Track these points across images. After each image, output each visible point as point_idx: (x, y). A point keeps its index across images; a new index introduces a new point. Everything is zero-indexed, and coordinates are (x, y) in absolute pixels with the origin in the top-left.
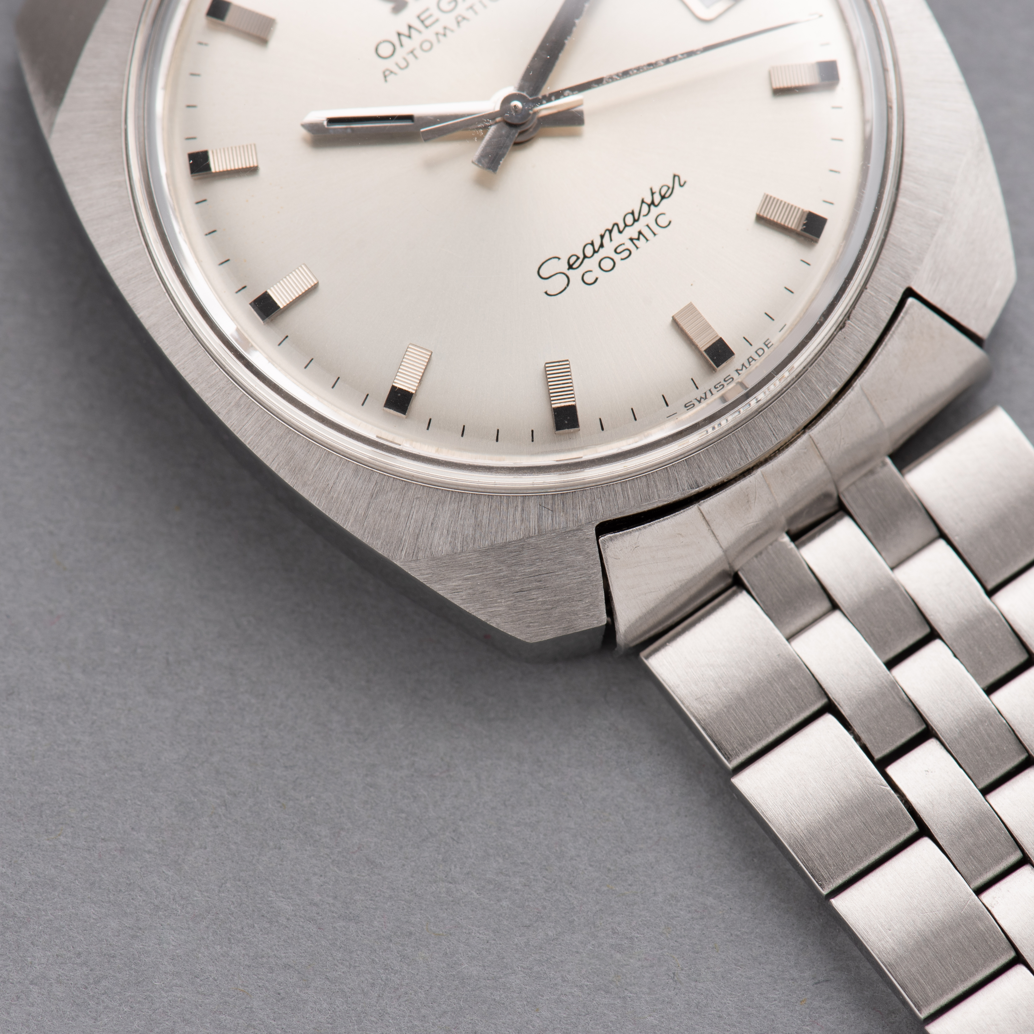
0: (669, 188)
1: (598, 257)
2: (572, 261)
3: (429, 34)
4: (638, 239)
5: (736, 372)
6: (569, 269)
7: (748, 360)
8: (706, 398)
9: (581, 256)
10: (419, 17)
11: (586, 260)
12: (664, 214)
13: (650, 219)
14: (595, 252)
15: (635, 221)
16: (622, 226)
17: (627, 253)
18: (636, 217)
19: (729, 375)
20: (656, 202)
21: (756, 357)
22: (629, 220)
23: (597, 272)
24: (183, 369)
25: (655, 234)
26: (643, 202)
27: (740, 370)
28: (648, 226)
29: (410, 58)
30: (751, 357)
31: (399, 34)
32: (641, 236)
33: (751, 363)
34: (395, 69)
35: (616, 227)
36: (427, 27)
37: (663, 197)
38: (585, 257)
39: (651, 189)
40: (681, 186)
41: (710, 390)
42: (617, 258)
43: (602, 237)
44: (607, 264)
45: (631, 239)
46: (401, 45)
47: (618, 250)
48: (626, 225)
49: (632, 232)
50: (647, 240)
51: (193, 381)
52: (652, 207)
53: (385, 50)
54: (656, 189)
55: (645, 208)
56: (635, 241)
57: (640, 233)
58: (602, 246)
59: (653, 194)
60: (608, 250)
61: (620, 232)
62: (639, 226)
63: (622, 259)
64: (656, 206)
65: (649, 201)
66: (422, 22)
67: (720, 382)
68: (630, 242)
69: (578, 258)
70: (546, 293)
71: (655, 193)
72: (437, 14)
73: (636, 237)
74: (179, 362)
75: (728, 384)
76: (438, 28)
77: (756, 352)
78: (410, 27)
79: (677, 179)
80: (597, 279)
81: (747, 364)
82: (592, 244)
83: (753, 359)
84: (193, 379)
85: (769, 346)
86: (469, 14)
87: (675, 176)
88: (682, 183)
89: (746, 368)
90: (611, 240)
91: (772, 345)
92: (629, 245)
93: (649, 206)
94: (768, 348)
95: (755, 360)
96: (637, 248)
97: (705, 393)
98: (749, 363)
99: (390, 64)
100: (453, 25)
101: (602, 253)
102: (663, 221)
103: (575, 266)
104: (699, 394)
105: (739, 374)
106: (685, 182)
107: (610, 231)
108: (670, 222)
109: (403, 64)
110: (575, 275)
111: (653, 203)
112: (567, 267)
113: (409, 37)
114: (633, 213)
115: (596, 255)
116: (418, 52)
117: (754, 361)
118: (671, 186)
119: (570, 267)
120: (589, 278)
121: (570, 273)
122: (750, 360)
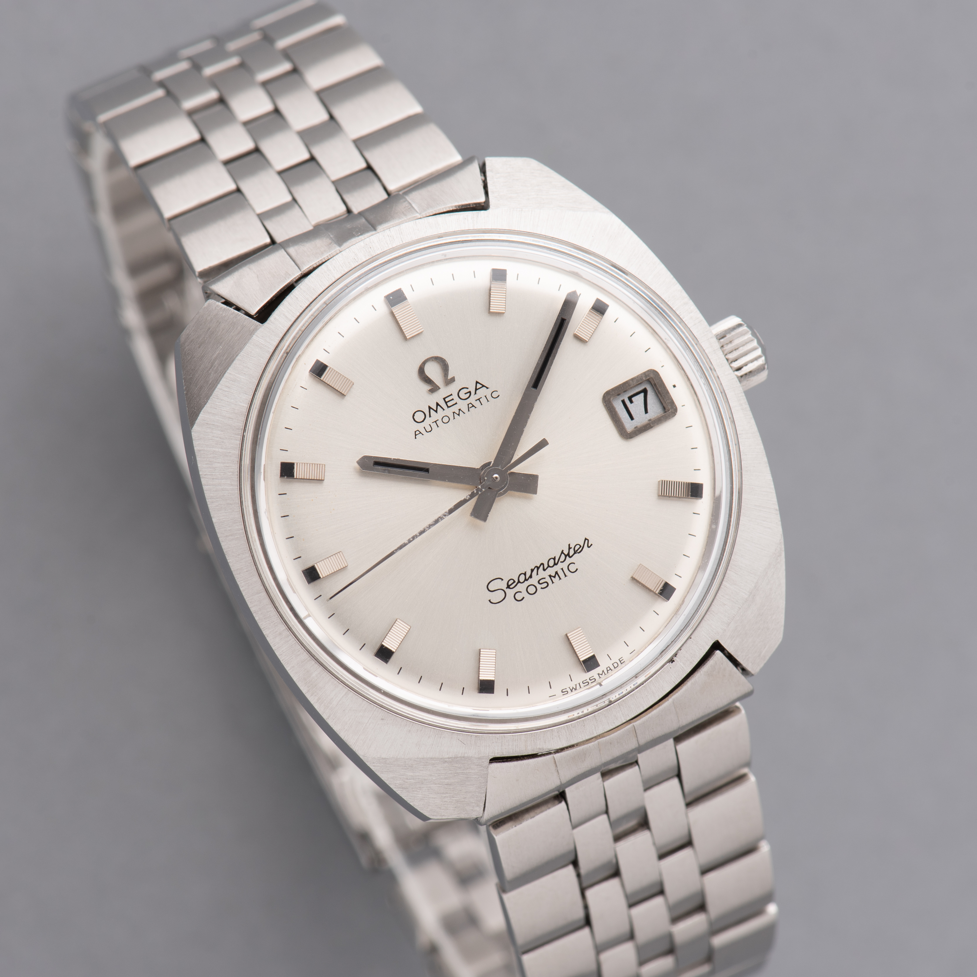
0: (580, 546)
1: (527, 583)
2: (510, 583)
3: (449, 412)
4: (554, 577)
5: (598, 675)
6: (507, 588)
7: (607, 668)
8: (576, 689)
9: (517, 581)
10: (444, 399)
11: (519, 584)
12: (574, 563)
13: (564, 565)
14: (526, 580)
15: (555, 564)
16: (546, 566)
17: (545, 585)
18: (556, 562)
19: (593, 676)
20: (571, 555)
21: (612, 668)
22: (552, 563)
23: (524, 594)
24: (250, 602)
25: (566, 576)
26: (562, 552)
27: (600, 674)
28: (562, 569)
29: (434, 425)
30: (609, 667)
31: (430, 408)
32: (557, 575)
33: (608, 672)
34: (423, 431)
35: (542, 566)
36: (448, 407)
37: (575, 553)
38: (519, 582)
39: (569, 545)
40: (589, 547)
41: (579, 684)
42: (539, 586)
43: (532, 571)
44: (532, 590)
45: (550, 576)
46: (430, 416)
47: (541, 582)
48: (549, 566)
49: (551, 571)
50: (560, 579)
51: (255, 612)
52: (568, 557)
53: (419, 417)
54: (572, 546)
55: (563, 557)
56: (552, 578)
57: (556, 573)
58: (531, 577)
59: (570, 548)
60: (534, 580)
61: (544, 570)
62: (556, 568)
63: (542, 588)
64: (570, 557)
65: (566, 553)
66: (446, 403)
67: (586, 680)
68: (549, 577)
69: (514, 582)
70: (490, 601)
71: (571, 548)
72: (457, 399)
73: (554, 575)
74: (248, 598)
75: (591, 683)
76: (455, 409)
77: (613, 664)
78: (438, 404)
79: (587, 541)
80: (523, 598)
81: (606, 672)
82: (525, 574)
83: (610, 669)
84: (255, 610)
85: (622, 662)
86: (477, 404)
87: (586, 539)
88: (589, 545)
89: (605, 674)
90: (537, 574)
91: (624, 662)
92: (548, 580)
93: (566, 556)
94: (621, 663)
95: (612, 670)
96: (553, 583)
97: (576, 685)
98: (608, 671)
99: (420, 427)
100: (465, 409)
101: (530, 582)
102: (572, 568)
103: (511, 587)
104: (572, 685)
105: (600, 678)
106: (591, 545)
107: (538, 568)
108: (577, 569)
109: (429, 429)
110: (510, 593)
111: (568, 554)
112: (506, 586)
113: (436, 411)
114: (554, 559)
115: (526, 582)
116: (439, 423)
117: (610, 670)
118: (582, 546)
119: (508, 587)
120: (519, 597)
121: (508, 591)
122: (609, 669)
